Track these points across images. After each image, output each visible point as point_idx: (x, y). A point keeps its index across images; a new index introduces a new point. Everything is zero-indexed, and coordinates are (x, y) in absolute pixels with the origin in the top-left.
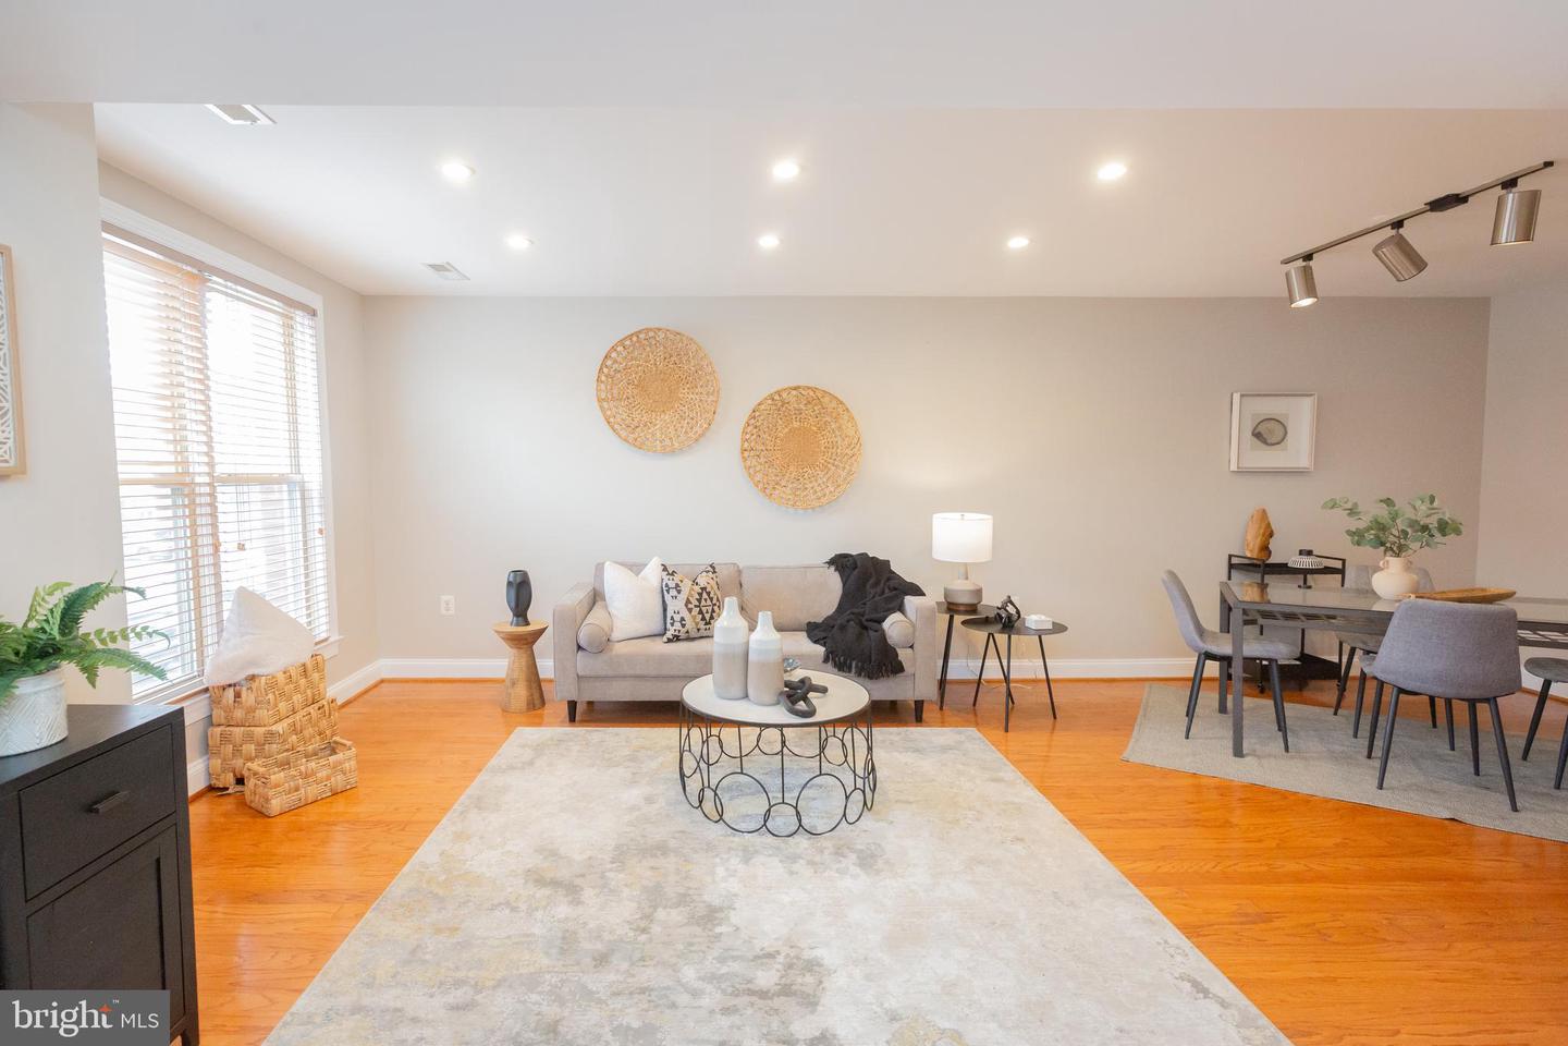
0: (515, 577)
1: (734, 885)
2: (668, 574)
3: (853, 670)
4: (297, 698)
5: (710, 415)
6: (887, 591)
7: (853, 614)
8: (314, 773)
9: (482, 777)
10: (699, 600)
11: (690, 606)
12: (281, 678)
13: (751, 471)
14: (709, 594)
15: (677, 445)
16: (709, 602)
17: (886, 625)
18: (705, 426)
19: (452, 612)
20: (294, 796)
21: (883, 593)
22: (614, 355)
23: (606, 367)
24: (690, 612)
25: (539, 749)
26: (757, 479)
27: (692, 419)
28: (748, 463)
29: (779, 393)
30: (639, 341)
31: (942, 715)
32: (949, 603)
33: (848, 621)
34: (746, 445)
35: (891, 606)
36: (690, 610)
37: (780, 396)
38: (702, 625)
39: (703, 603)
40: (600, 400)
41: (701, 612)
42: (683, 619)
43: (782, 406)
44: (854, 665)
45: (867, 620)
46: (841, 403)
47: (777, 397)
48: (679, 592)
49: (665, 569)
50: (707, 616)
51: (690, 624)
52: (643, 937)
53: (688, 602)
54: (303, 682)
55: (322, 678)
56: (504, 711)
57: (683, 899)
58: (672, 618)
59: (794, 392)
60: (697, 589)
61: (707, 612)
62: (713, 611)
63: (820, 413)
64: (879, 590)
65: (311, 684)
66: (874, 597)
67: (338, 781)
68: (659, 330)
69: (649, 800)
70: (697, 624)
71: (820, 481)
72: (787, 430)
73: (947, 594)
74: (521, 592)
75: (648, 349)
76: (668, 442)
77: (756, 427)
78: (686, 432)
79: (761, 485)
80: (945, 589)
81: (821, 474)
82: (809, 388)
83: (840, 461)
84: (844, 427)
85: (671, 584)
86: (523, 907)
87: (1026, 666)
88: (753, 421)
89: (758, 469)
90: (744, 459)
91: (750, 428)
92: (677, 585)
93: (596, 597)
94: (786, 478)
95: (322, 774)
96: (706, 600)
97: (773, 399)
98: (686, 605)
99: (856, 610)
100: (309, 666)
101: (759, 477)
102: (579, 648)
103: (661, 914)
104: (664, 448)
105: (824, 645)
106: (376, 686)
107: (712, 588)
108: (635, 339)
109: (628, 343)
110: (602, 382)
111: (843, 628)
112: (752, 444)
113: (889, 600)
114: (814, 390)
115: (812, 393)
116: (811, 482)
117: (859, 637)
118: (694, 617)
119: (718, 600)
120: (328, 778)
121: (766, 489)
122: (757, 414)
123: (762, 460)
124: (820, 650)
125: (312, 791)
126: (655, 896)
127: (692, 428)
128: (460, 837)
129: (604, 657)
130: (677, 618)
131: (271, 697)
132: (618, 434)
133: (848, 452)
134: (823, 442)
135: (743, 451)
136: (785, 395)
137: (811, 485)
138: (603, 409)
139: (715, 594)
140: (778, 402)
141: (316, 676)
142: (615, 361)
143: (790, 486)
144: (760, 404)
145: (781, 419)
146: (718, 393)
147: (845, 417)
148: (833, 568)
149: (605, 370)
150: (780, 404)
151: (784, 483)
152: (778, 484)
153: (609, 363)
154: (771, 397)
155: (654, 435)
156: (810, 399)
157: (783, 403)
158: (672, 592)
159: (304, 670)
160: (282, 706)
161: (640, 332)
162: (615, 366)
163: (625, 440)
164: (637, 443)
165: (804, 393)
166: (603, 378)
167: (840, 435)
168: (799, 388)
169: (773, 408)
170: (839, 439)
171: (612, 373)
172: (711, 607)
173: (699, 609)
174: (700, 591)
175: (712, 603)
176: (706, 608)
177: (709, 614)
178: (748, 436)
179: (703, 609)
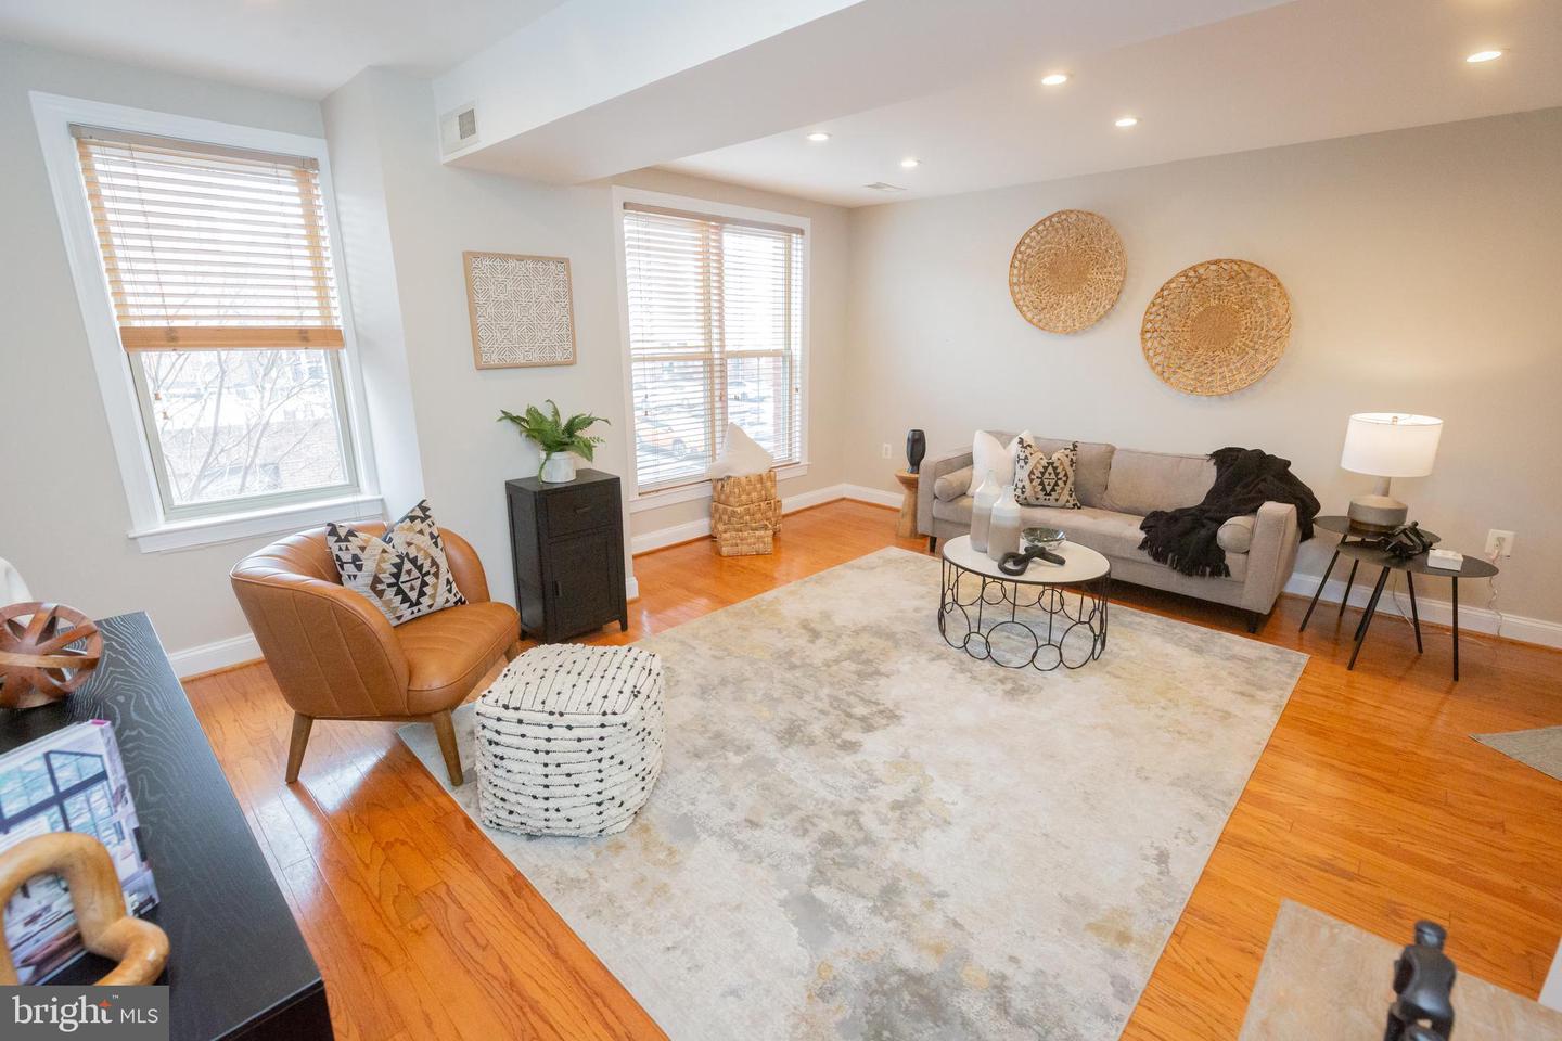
0: (913, 435)
1: (905, 668)
2: (1023, 447)
4: (754, 495)
5: (1114, 296)
8: (746, 539)
9: (838, 567)
10: (1043, 473)
11: (1033, 477)
12: (744, 480)
14: (1055, 469)
15: (1078, 325)
16: (1053, 476)
18: (1108, 307)
19: (889, 457)
23: (1020, 251)
24: (1032, 483)
25: (889, 562)
26: (1155, 361)
27: (1097, 300)
28: (1149, 344)
29: (1194, 269)
30: (1055, 223)
31: (1301, 638)
32: (1353, 521)
34: (1149, 326)
36: (1032, 480)
37: (1195, 272)
38: (1043, 495)
39: (1046, 475)
40: (1011, 284)
41: (1042, 483)
42: (1024, 487)
43: (1199, 282)
46: (1273, 276)
47: (1192, 274)
48: (1026, 463)
49: (1021, 442)
50: (1049, 488)
52: (825, 668)
53: (1032, 473)
54: (759, 485)
55: (774, 486)
56: (897, 535)
57: (868, 662)
58: (1017, 485)
59: (1213, 267)
60: (1044, 462)
61: (1049, 484)
63: (1245, 290)
65: (764, 488)
67: (760, 547)
68: (1071, 212)
69: (917, 610)
70: (1037, 493)
71: (1232, 366)
72: (1201, 309)
73: (1353, 508)
74: (917, 446)
75: (1061, 232)
76: (1069, 323)
77: (1163, 307)
78: (1089, 313)
79: (1159, 369)
80: (1352, 505)
81: (1235, 358)
82: (1230, 262)
83: (1263, 344)
84: (1273, 305)
85: (1022, 456)
86: (785, 633)
87: (1435, 610)
88: (1159, 300)
89: (1159, 351)
90: (1144, 340)
91: (1154, 309)
92: (1026, 457)
93: (968, 461)
94: (1192, 361)
95: (751, 540)
97: (1187, 277)
98: (1029, 476)
100: (765, 477)
101: (1158, 360)
102: (936, 497)
103: (846, 664)
104: (1065, 328)
105: (1147, 532)
107: (1061, 464)
108: (1047, 223)
109: (1041, 228)
110: (1015, 267)
112: (1157, 326)
114: (1239, 263)
115: (1236, 267)
116: (1221, 367)
119: (1066, 475)
120: (756, 544)
121: (1164, 373)
122: (1165, 293)
123: (1166, 342)
124: (1143, 535)
126: (855, 655)
127: (1095, 309)
128: (792, 593)
129: (951, 507)
130: (1020, 485)
131: (736, 490)
132: (1025, 316)
133: (1273, 333)
134: (1244, 322)
135: (1144, 332)
136: (1201, 271)
137: (1221, 370)
138: (1013, 293)
139: (1064, 469)
140: (1194, 278)
141: (769, 483)
142: (1029, 247)
143: (1195, 370)
144: (1171, 281)
145: (1196, 297)
146: (1125, 272)
147: (1277, 293)
148: (1213, 461)
149: (1019, 256)
150: (1195, 280)
151: (1187, 367)
152: (1180, 367)
153: (1023, 249)
154: (1185, 274)
155: (1058, 316)
156: (1234, 274)
157: (1200, 279)
158: (1022, 463)
159: (760, 479)
160: (744, 497)
161: (1052, 216)
162: (1029, 251)
163: (1030, 322)
164: (1041, 324)
165: (1225, 266)
166: (1017, 264)
167: (1267, 314)
168: (1221, 261)
169: (1187, 285)
170: (1265, 319)
171: (1026, 258)
172: (1054, 481)
173: (1040, 481)
174: (1046, 465)
175: (1057, 477)
176: (1048, 480)
177: (1051, 487)
178: (1151, 317)
179: (1045, 481)
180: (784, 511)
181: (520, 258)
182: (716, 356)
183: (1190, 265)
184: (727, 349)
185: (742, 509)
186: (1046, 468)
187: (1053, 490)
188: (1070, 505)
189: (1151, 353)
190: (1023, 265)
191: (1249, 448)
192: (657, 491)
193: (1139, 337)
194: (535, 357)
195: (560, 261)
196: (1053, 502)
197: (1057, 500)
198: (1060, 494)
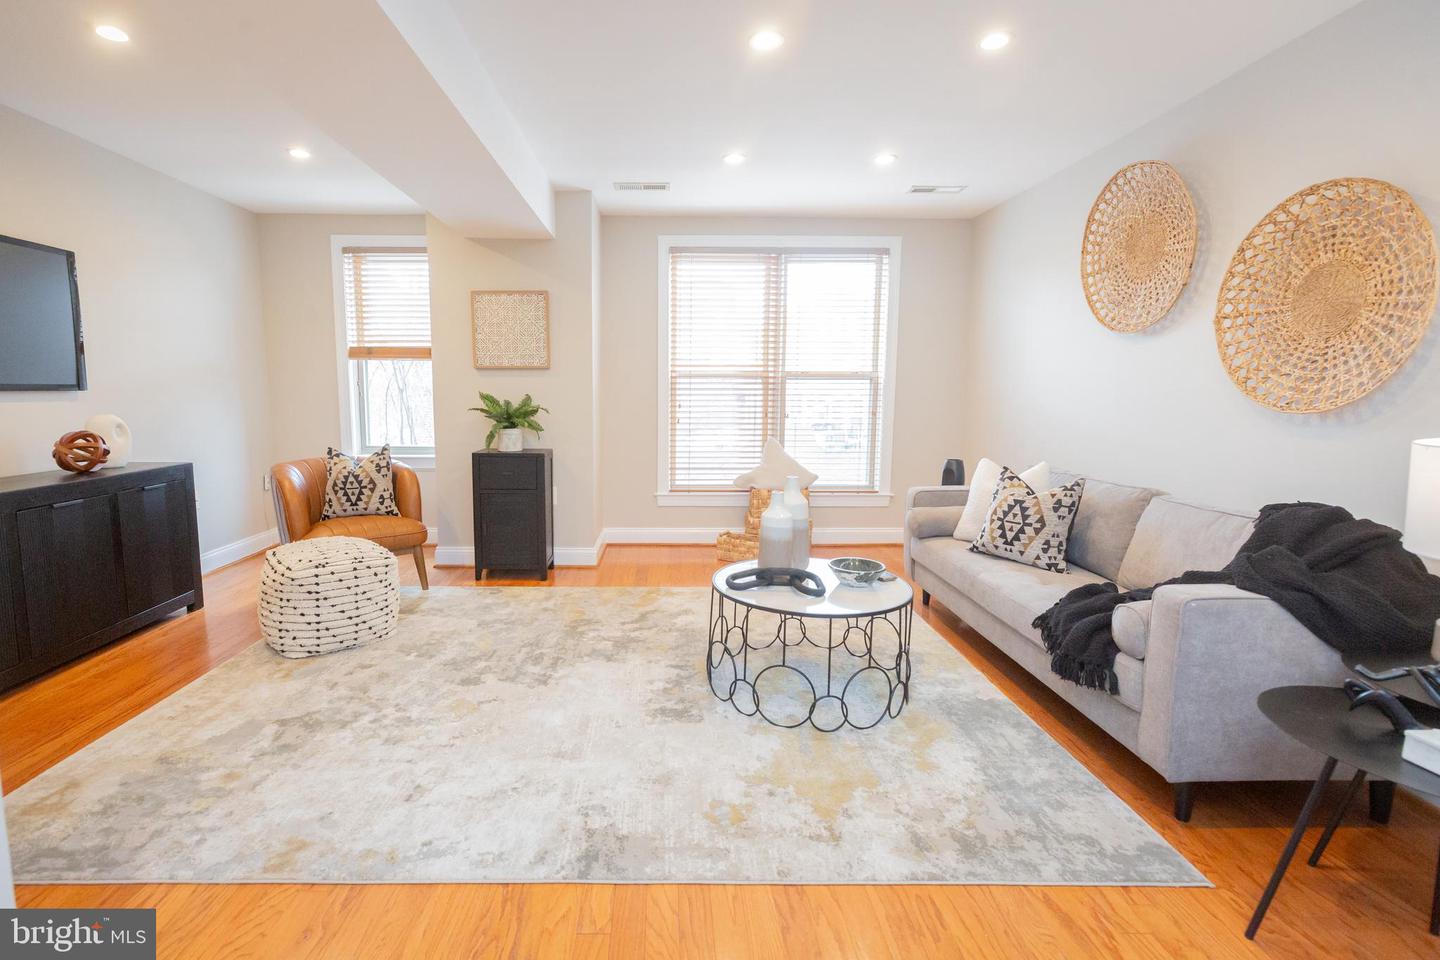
5: (1187, 271)
15: (1150, 320)
18: (1180, 288)
23: (1092, 232)
26: (1237, 362)
28: (1228, 337)
29: (1283, 207)
34: (1230, 306)
37: (1286, 211)
38: (1000, 542)
43: (1296, 228)
47: (1282, 217)
50: (1010, 535)
59: (1311, 200)
62: (1022, 531)
63: (1369, 226)
68: (1134, 166)
72: (1307, 271)
74: (951, 478)
76: (1143, 318)
77: (1247, 276)
81: (1357, 347)
82: (1336, 183)
88: (1241, 267)
89: (1244, 346)
91: (1236, 281)
94: (1293, 359)
96: (1015, 515)
97: (1275, 224)
101: (1241, 359)
107: (1037, 505)
110: (1088, 252)
112: (1241, 307)
114: (1349, 182)
115: (1343, 191)
116: (1337, 364)
121: (1249, 381)
122: (1249, 254)
123: (1256, 331)
134: (1373, 284)
135: (1221, 315)
136: (1295, 209)
137: (1334, 372)
138: (1086, 287)
139: (1039, 511)
142: (1101, 223)
143: (1297, 373)
144: (1252, 236)
147: (1413, 223)
148: (1255, 520)
149: (1091, 238)
150: (1291, 226)
151: (1286, 368)
152: (1274, 371)
153: (1094, 228)
154: (1270, 218)
155: (1133, 311)
156: (1345, 203)
157: (1298, 223)
161: (1115, 178)
162: (1101, 229)
164: (1114, 324)
165: (1329, 194)
166: (1090, 247)
169: (1280, 235)
171: (1099, 239)
172: (1019, 526)
173: (1000, 523)
174: (1013, 504)
175: (1024, 521)
176: (1011, 524)
177: (1013, 534)
178: (1231, 295)
179: (1006, 524)
181: (510, 293)
182: (771, 375)
187: (1016, 538)
188: (1041, 562)
189: (1231, 350)
190: (1097, 248)
192: (689, 491)
193: (1212, 328)
194: (517, 363)
195: (541, 293)
196: (1015, 555)
197: (1022, 553)
198: (1026, 546)
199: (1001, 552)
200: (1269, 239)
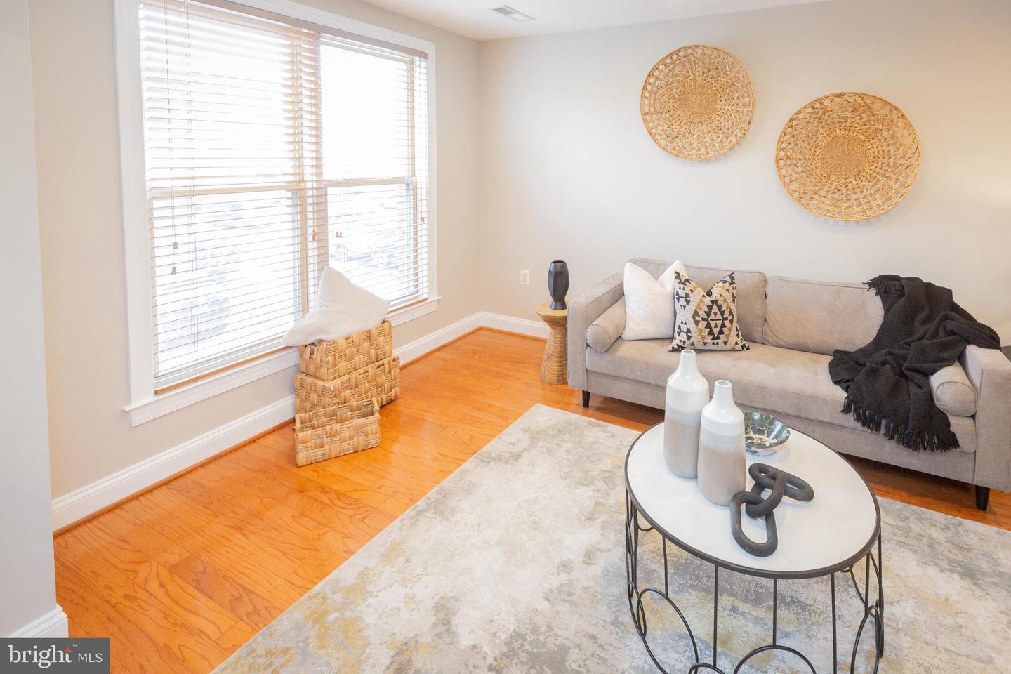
0: (555, 266)
2: (680, 283)
3: (883, 430)
5: (745, 126)
6: (941, 333)
7: (891, 354)
8: (337, 434)
10: (708, 314)
11: (697, 318)
12: (342, 342)
13: (787, 180)
14: (720, 307)
15: (711, 153)
16: (719, 316)
17: (936, 380)
18: (740, 135)
19: (528, 283)
20: (320, 452)
21: (936, 334)
22: (656, 73)
23: (650, 84)
24: (697, 325)
26: (792, 188)
27: (728, 129)
28: (783, 171)
29: (820, 100)
33: (884, 363)
34: (782, 154)
35: (945, 355)
36: (697, 323)
37: (822, 103)
38: (709, 339)
39: (712, 316)
40: (642, 114)
41: (708, 326)
42: (689, 331)
43: (824, 114)
44: (884, 422)
45: (908, 369)
46: (896, 109)
47: (818, 105)
48: (688, 302)
49: (678, 276)
50: (716, 331)
51: (695, 337)
53: (696, 314)
54: (366, 345)
55: (389, 340)
58: (679, 328)
60: (707, 300)
61: (716, 326)
62: (723, 325)
63: (869, 121)
64: (931, 327)
65: (374, 346)
66: (922, 338)
67: (361, 441)
68: (697, 46)
70: (703, 337)
71: (866, 193)
72: (829, 139)
74: (559, 279)
75: (688, 66)
76: (703, 151)
77: (794, 136)
78: (721, 142)
79: (796, 195)
81: (868, 185)
83: (893, 172)
84: (898, 135)
85: (682, 294)
88: (790, 130)
89: (794, 178)
90: (779, 168)
91: (787, 137)
92: (687, 295)
93: (617, 295)
94: (826, 188)
95: (347, 434)
96: (715, 314)
97: (813, 108)
98: (694, 317)
99: (897, 351)
100: (374, 332)
101: (795, 186)
102: (588, 345)
104: (699, 156)
105: (846, 390)
106: (473, 333)
107: (725, 301)
108: (675, 57)
109: (668, 61)
110: (646, 98)
111: (873, 372)
112: (789, 154)
113: (944, 347)
114: (863, 96)
115: (859, 100)
116: (855, 193)
117: (895, 389)
118: (700, 331)
119: (731, 313)
120: (351, 438)
121: (801, 199)
122: (794, 123)
123: (799, 169)
125: (336, 448)
127: (727, 138)
129: (607, 357)
130: (684, 328)
131: (330, 358)
132: (658, 144)
133: (903, 161)
134: (871, 151)
135: (778, 160)
136: (827, 103)
137: (855, 197)
138: (645, 122)
139: (727, 306)
140: (820, 111)
141: (381, 339)
142: (658, 79)
143: (830, 196)
144: (798, 113)
145: (823, 127)
146: (754, 102)
147: (901, 124)
148: (874, 291)
149: (649, 87)
151: (823, 193)
152: (816, 194)
153: (652, 80)
155: (691, 144)
156: (857, 107)
157: (825, 111)
158: (683, 302)
159: (369, 335)
160: (343, 365)
161: (679, 50)
162: (659, 83)
163: (664, 149)
164: (675, 152)
165: (849, 100)
166: (647, 94)
167: (894, 144)
168: (845, 94)
169: (814, 116)
170: (892, 149)
171: (654, 89)
172: (721, 322)
173: (706, 322)
174: (710, 304)
175: (722, 317)
176: (714, 322)
177: (718, 329)
178: (784, 145)
179: (711, 322)
180: (403, 362)
182: (309, 185)
183: (816, 98)
184: (326, 176)
185: (338, 382)
186: (710, 307)
187: (721, 332)
188: (738, 347)
190: (653, 96)
191: (903, 276)
193: (774, 165)
196: (721, 346)
197: (725, 343)
198: (728, 336)
199: (709, 346)
200: (808, 116)
